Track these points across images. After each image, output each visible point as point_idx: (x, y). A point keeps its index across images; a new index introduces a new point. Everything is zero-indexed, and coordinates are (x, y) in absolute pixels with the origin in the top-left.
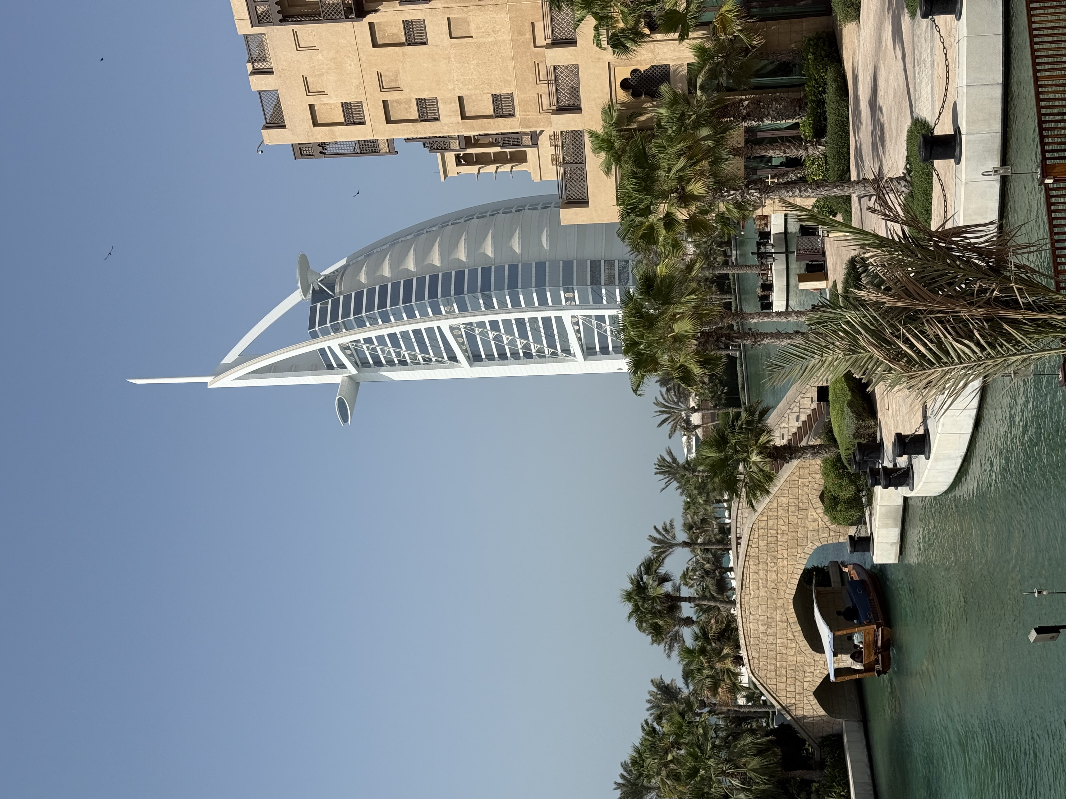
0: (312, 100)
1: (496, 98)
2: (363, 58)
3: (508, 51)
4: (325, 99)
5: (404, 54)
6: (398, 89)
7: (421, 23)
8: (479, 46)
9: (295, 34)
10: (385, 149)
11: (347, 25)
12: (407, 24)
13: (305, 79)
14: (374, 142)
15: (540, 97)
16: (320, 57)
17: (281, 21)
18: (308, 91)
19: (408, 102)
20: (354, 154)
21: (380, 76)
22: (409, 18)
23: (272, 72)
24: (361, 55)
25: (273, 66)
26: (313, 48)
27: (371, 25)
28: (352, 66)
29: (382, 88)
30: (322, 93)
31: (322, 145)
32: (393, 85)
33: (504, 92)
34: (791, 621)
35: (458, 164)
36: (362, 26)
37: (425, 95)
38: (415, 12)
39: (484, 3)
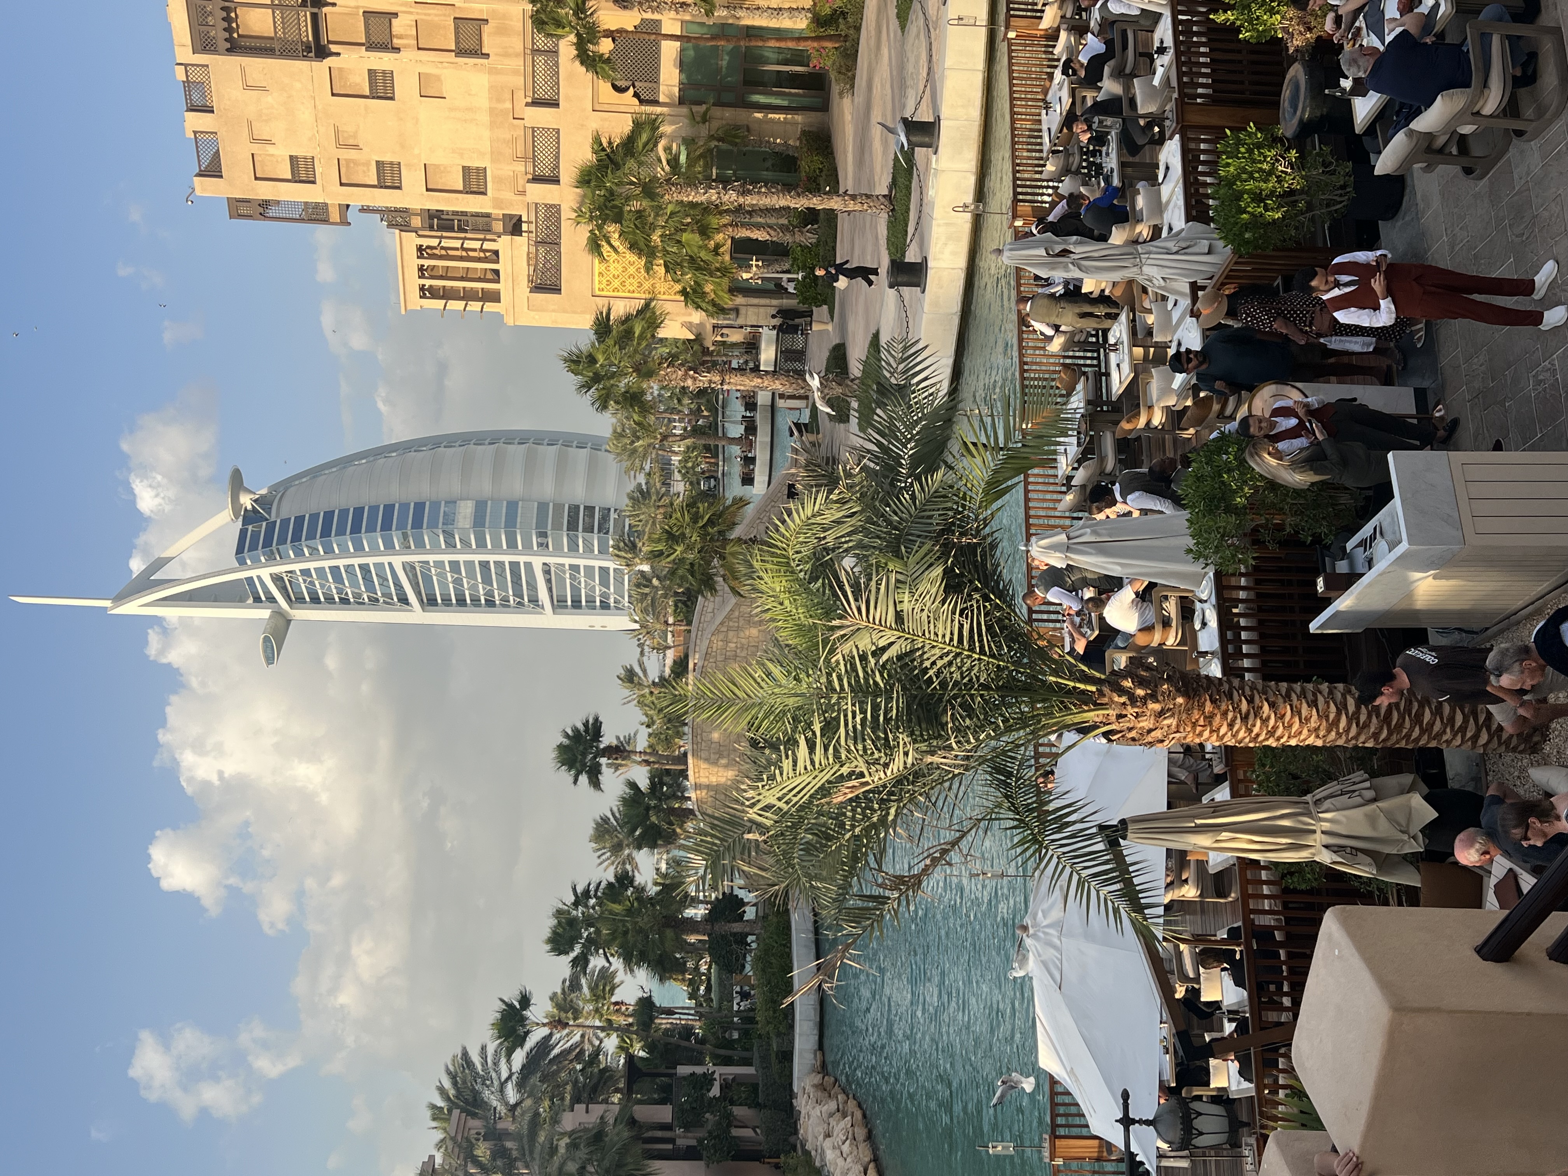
0: (255, 148)
1: (466, 170)
2: (320, 107)
3: (483, 118)
4: (271, 149)
5: (366, 108)
6: (356, 147)
7: (388, 76)
8: (452, 109)
9: (243, 70)
10: (335, 216)
11: (303, 66)
12: (372, 74)
13: (250, 124)
14: (324, 207)
15: (515, 174)
16: (270, 99)
17: (227, 50)
18: (252, 138)
19: (367, 164)
20: (301, 220)
21: (337, 132)
22: (375, 67)
23: (212, 112)
24: (317, 103)
25: (214, 104)
26: (263, 89)
27: (330, 69)
28: (305, 115)
29: (338, 145)
30: (268, 142)
31: (265, 204)
32: (351, 142)
33: (476, 165)
36: (320, 71)
37: (387, 158)
38: (382, 61)
39: (462, 60)
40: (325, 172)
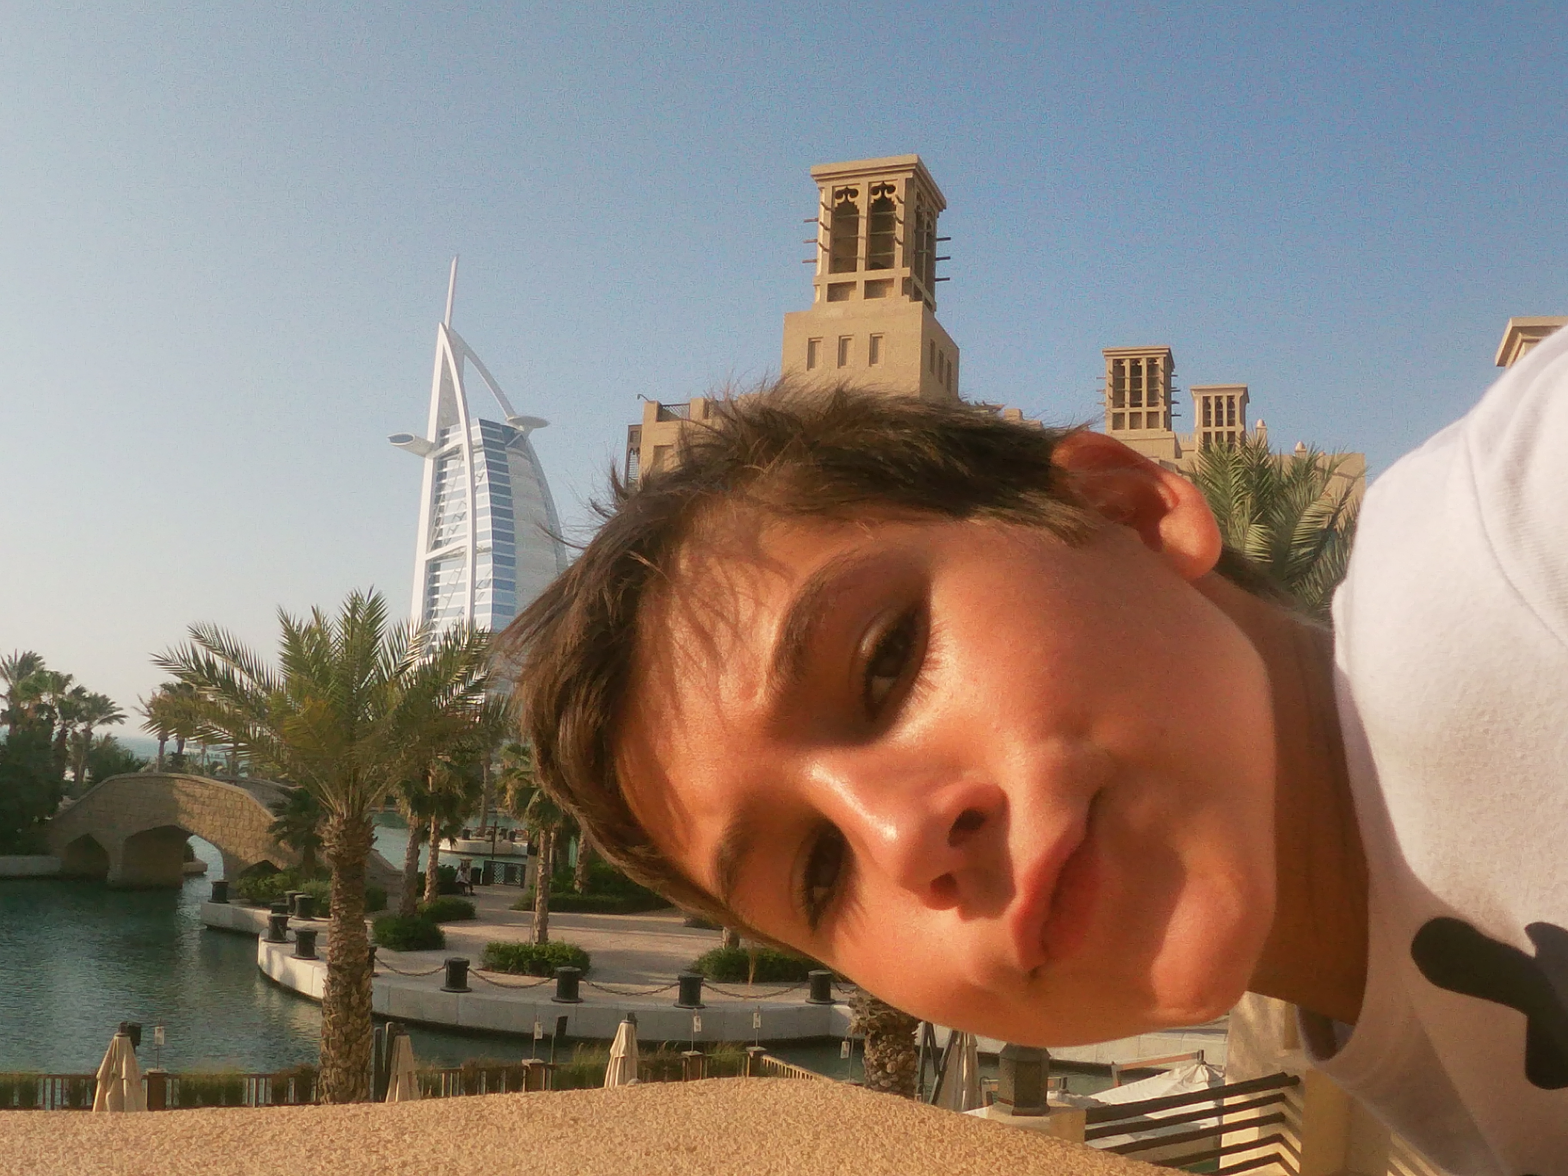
31: (638, 452)
34: (154, 821)
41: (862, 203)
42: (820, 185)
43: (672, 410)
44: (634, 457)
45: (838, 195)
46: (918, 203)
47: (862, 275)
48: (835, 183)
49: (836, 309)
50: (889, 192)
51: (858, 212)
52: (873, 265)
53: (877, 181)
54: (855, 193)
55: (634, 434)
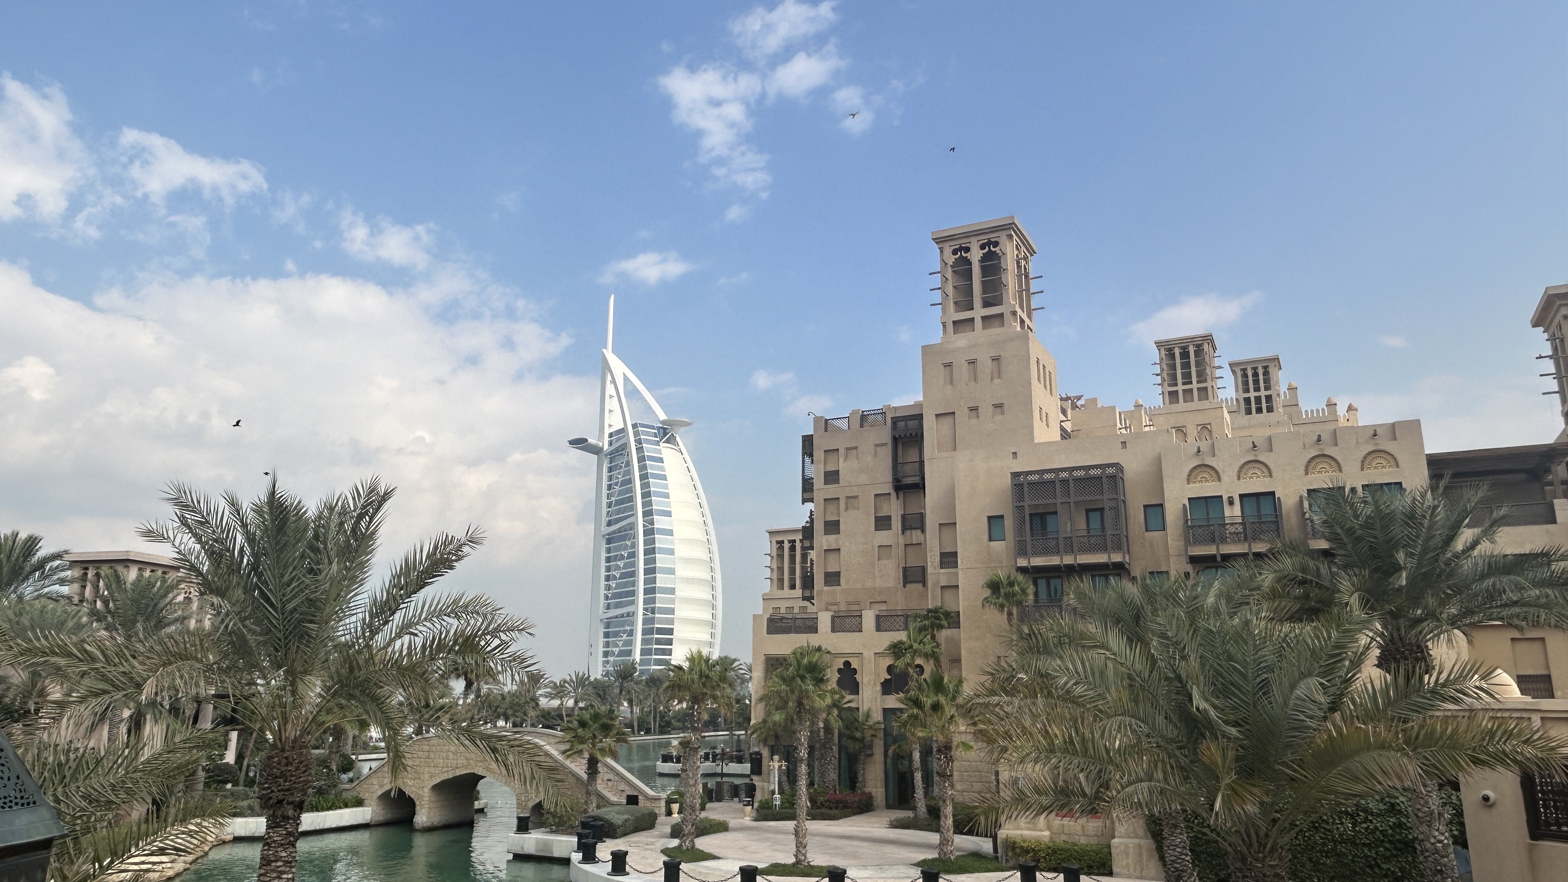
0: (842, 451)
1: (838, 574)
2: (868, 487)
3: (869, 584)
4: (842, 459)
5: (870, 515)
6: (847, 509)
7: (889, 527)
8: (873, 565)
9: (885, 444)
10: (807, 496)
11: (889, 477)
12: (889, 518)
13: (856, 448)
14: (812, 490)
15: (837, 604)
16: (870, 459)
18: (848, 449)
19: (838, 515)
21: (856, 497)
22: (893, 519)
23: (861, 427)
24: (870, 486)
26: (875, 456)
27: (889, 494)
28: (863, 479)
29: (848, 498)
30: (846, 458)
31: (811, 455)
32: (850, 506)
33: (842, 581)
34: (457, 771)
35: (778, 542)
36: (888, 488)
37: (842, 527)
38: (897, 524)
39: (901, 570)
40: (832, 491)
41: (976, 255)
42: (941, 246)
43: (835, 422)
44: (808, 460)
45: (955, 252)
46: (1016, 252)
47: (979, 312)
48: (952, 243)
49: (962, 340)
50: (994, 247)
51: (970, 264)
52: (987, 304)
53: (984, 238)
54: (967, 250)
55: (808, 442)
